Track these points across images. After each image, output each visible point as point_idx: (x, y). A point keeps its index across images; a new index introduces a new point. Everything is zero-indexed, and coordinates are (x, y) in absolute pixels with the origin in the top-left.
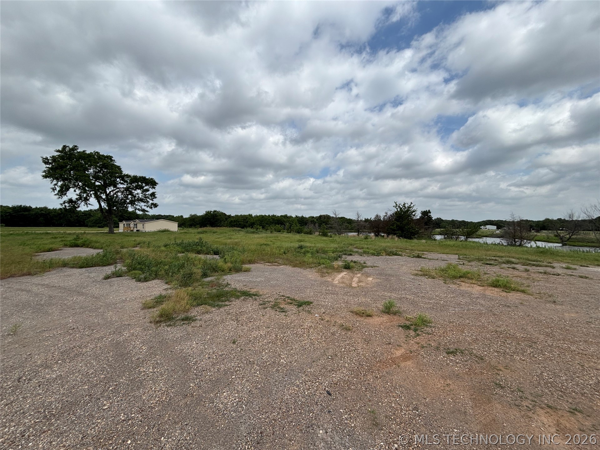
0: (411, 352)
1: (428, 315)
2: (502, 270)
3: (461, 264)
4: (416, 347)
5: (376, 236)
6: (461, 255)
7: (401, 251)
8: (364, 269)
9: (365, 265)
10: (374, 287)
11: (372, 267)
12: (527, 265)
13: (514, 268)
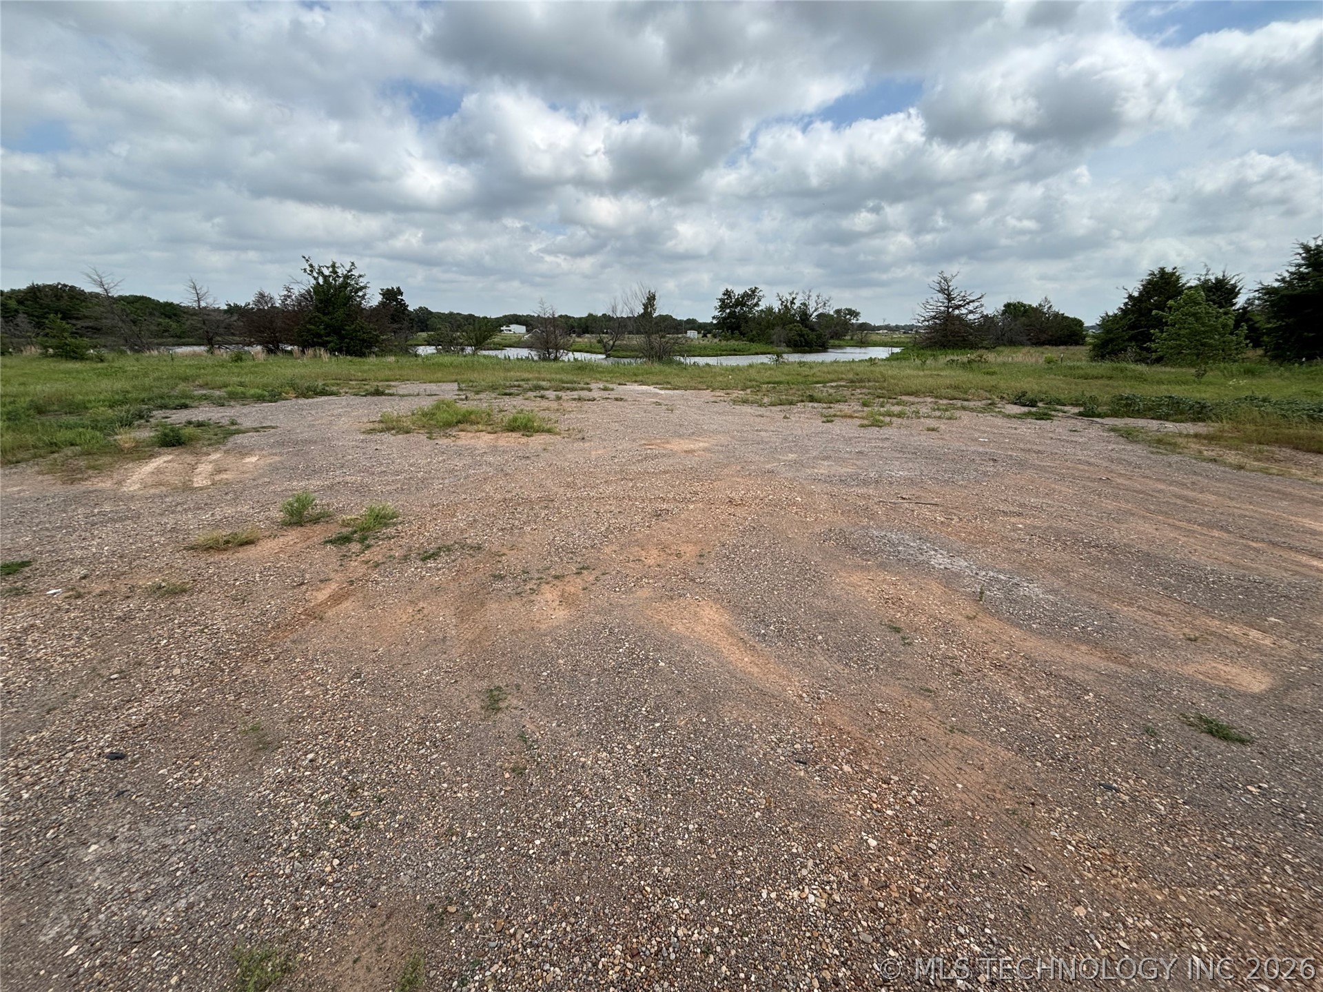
0: (351, 583)
1: (390, 505)
2: (527, 402)
3: (462, 400)
4: (362, 570)
5: (270, 351)
6: (463, 382)
7: (338, 385)
8: (231, 439)
9: (234, 427)
10: (262, 476)
11: (256, 430)
12: (560, 390)
13: (542, 397)
